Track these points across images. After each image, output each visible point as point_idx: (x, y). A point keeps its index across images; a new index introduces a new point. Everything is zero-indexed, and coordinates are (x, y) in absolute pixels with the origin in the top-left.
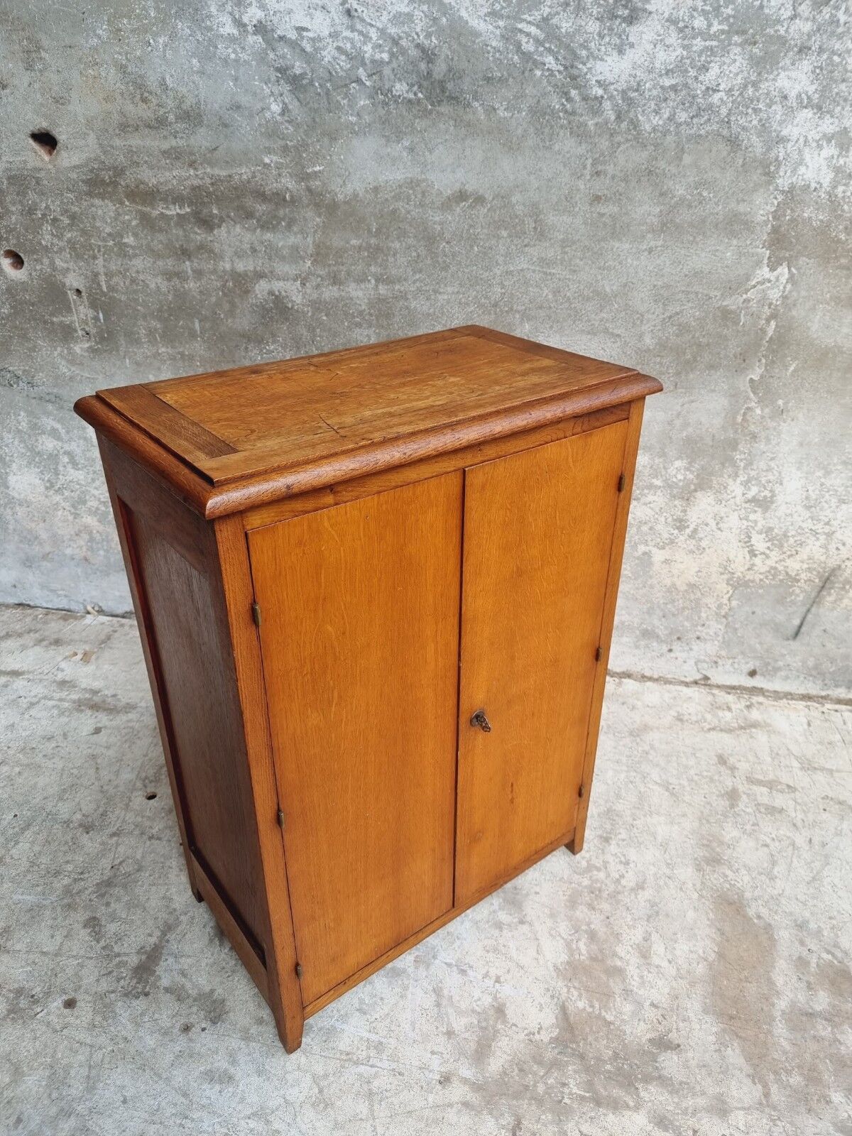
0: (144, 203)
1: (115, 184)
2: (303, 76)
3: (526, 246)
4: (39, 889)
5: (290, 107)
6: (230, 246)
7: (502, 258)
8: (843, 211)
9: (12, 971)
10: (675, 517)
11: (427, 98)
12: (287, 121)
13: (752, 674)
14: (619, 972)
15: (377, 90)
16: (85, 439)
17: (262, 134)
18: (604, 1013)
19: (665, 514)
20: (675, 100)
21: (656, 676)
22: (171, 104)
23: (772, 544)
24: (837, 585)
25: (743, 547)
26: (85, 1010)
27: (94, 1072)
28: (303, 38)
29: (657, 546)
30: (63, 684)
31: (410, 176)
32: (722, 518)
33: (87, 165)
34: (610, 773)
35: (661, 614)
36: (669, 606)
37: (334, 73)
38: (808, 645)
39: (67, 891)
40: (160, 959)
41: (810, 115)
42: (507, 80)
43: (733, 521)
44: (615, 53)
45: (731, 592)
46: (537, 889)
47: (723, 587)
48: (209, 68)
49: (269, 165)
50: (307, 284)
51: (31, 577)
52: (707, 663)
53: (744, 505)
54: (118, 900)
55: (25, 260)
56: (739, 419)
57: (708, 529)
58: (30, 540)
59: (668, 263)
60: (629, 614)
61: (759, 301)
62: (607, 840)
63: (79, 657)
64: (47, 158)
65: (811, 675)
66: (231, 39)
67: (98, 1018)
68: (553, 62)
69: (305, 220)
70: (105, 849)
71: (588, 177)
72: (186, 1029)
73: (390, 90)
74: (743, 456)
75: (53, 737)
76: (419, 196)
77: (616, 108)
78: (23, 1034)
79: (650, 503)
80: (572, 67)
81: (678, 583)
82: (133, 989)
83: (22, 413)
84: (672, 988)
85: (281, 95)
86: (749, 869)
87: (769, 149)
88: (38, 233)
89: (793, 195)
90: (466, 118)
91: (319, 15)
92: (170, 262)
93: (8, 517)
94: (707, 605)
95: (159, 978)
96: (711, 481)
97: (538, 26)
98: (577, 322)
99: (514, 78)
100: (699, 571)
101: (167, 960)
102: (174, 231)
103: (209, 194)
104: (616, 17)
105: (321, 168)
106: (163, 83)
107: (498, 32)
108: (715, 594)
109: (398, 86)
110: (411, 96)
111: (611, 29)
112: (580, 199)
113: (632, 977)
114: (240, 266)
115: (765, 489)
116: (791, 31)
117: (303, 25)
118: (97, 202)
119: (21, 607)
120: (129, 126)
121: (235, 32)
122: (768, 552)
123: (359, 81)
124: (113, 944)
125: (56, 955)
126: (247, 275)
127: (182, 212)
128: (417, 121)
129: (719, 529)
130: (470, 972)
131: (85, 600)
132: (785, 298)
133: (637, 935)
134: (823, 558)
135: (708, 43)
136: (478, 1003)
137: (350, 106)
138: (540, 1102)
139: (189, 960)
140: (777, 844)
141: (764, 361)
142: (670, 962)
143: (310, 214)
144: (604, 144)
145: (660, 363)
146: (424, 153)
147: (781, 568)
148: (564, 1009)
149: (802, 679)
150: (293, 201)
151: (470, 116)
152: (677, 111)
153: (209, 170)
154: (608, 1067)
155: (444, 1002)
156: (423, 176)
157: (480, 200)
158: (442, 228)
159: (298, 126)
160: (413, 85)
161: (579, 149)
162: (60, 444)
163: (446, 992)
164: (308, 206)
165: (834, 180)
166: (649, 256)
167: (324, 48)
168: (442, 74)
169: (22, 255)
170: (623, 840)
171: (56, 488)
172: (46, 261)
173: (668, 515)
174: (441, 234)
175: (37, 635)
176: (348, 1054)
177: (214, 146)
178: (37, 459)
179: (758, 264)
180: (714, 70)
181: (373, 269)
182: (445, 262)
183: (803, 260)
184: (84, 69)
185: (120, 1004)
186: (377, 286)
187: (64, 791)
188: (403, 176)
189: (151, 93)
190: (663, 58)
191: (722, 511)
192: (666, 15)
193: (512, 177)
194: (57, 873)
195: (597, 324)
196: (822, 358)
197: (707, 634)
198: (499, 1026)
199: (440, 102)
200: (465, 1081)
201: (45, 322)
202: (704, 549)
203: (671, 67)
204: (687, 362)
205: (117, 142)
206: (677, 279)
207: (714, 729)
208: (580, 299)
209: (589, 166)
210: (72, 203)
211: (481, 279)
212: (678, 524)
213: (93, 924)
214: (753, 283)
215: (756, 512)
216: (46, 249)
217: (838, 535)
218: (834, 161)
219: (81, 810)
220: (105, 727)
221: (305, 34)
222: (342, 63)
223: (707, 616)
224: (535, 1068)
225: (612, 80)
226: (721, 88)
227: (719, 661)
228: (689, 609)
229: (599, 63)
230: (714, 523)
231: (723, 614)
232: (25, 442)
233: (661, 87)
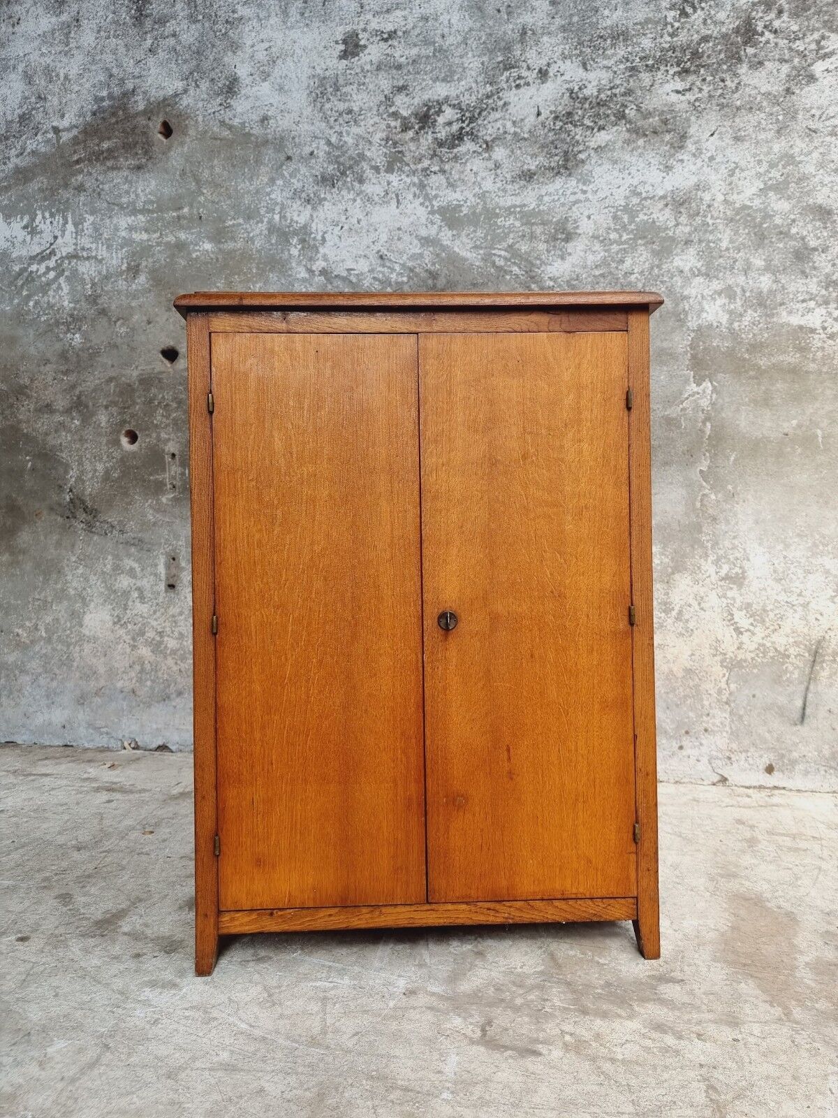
4: (20, 878)
8: (742, 338)
13: (770, 769)
16: (156, 575)
23: (755, 620)
24: (826, 658)
25: (728, 626)
26: (36, 943)
27: (31, 978)
28: (351, 274)
32: (702, 598)
36: (671, 696)
38: (818, 729)
39: (46, 879)
40: (124, 917)
41: (702, 280)
43: (713, 599)
44: (559, 260)
45: (727, 674)
47: (718, 670)
51: (82, 716)
52: (720, 759)
53: (719, 583)
54: (95, 885)
55: (139, 436)
56: (698, 505)
57: (692, 610)
58: (88, 676)
61: (693, 409)
63: (107, 767)
64: (169, 365)
65: (831, 767)
66: (304, 280)
67: (48, 948)
68: (517, 270)
70: (92, 859)
72: (138, 956)
74: (708, 538)
75: (66, 804)
80: (531, 271)
81: (675, 669)
82: (90, 933)
83: (110, 557)
86: (769, 882)
87: (677, 305)
88: (153, 416)
89: (702, 332)
91: (362, 261)
93: (75, 655)
94: (707, 691)
95: (121, 926)
96: (685, 562)
97: (506, 251)
99: (492, 281)
100: (693, 655)
101: (131, 917)
104: (557, 239)
107: (479, 257)
108: (713, 678)
111: (554, 246)
115: (735, 566)
116: (677, 232)
117: (352, 267)
119: (65, 747)
121: (307, 276)
122: (752, 628)
124: (80, 907)
125: (20, 913)
129: (702, 609)
131: (124, 736)
132: (713, 404)
134: (806, 630)
135: (621, 247)
136: (456, 948)
138: (517, 1009)
139: (154, 918)
140: (802, 868)
141: (708, 454)
142: (676, 931)
147: (768, 645)
148: (552, 955)
149: (823, 772)
154: (599, 991)
162: (134, 581)
165: (729, 319)
167: (365, 279)
169: (137, 432)
171: (122, 622)
172: (154, 435)
175: (73, 758)
176: (305, 974)
178: (112, 597)
179: (687, 382)
180: (628, 262)
183: (720, 376)
185: (74, 940)
187: (66, 830)
190: (591, 259)
191: (702, 591)
192: (590, 234)
194: (40, 870)
196: (755, 448)
197: (714, 724)
198: (478, 963)
200: (433, 994)
201: (144, 481)
202: (692, 630)
203: (599, 263)
212: (664, 607)
213: (65, 898)
214: (686, 396)
215: (731, 589)
216: (156, 426)
217: (812, 605)
218: (727, 307)
219: (77, 839)
220: (117, 800)
221: (352, 272)
223: (710, 704)
224: (514, 989)
225: (559, 276)
226: (635, 271)
227: (732, 756)
228: (690, 698)
229: (549, 267)
230: (696, 603)
231: (725, 700)
232: (106, 583)
233: (594, 276)
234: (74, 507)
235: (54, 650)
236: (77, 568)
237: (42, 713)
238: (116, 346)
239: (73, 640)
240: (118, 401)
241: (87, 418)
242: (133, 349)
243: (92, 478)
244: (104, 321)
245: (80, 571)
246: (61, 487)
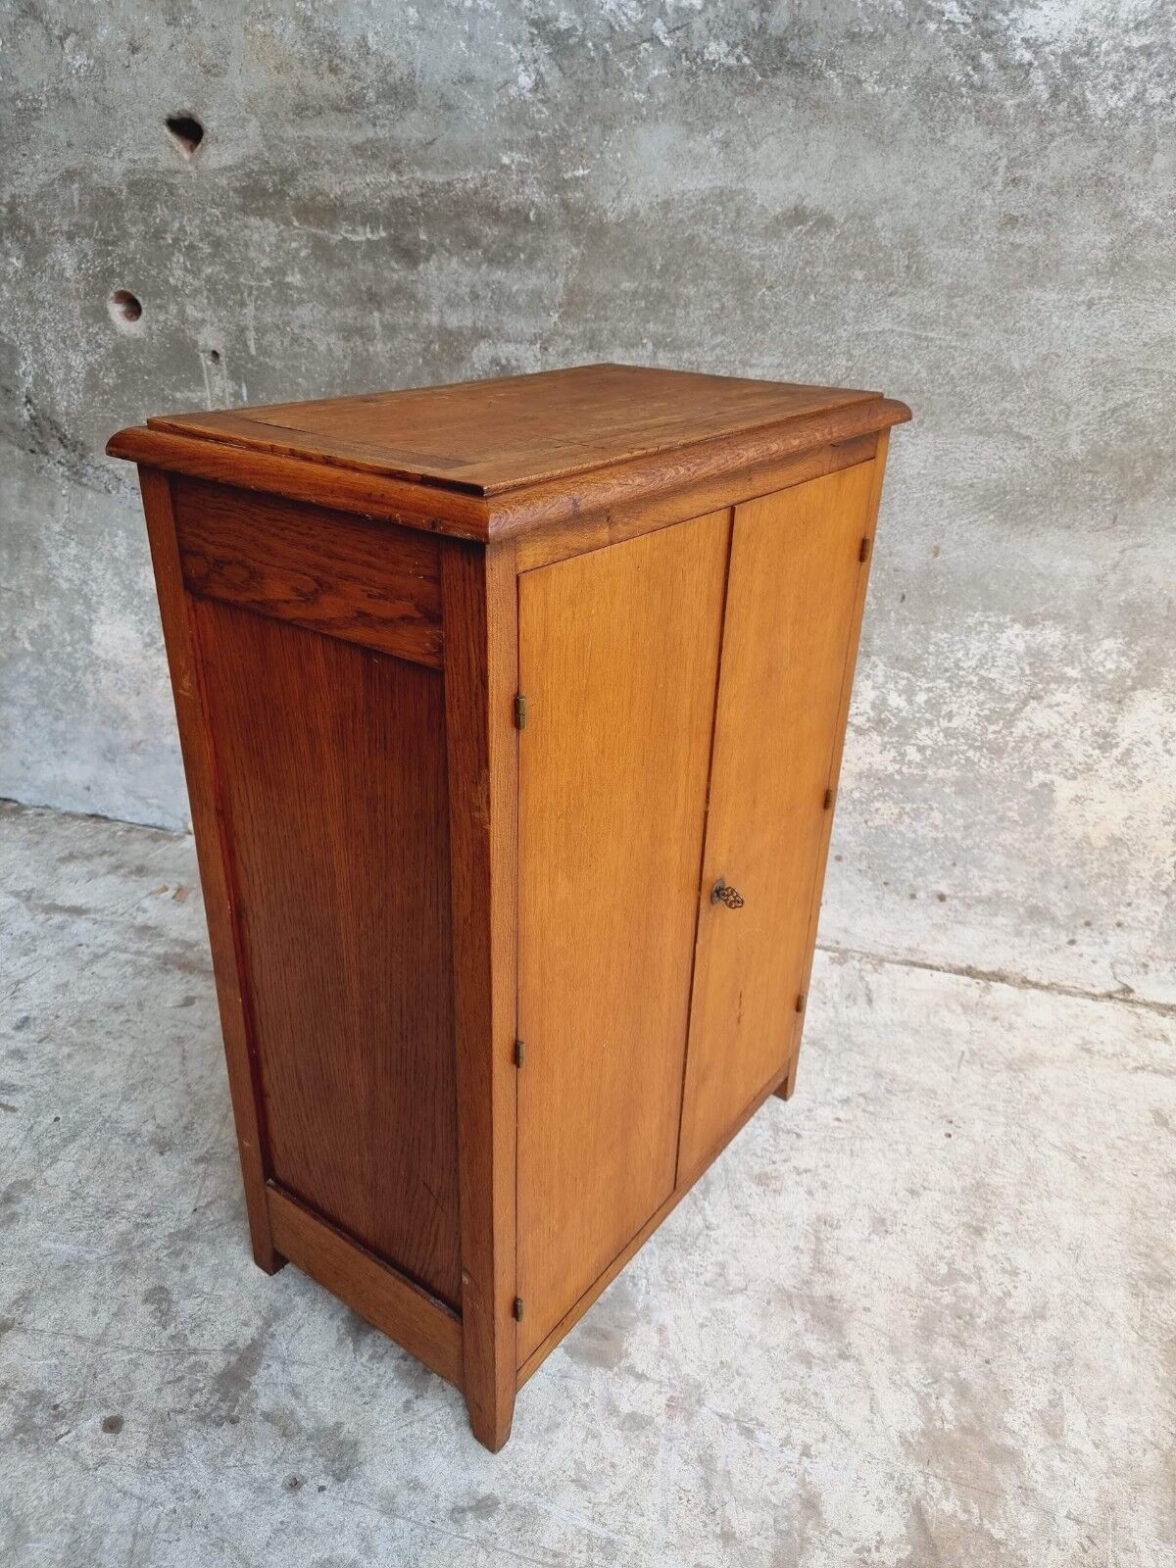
0: (320, 223)
1: (280, 194)
2: (569, 32)
3: (891, 295)
4: (82, 1235)
5: (548, 79)
6: (440, 288)
7: (852, 314)
9: (28, 1363)
10: (1096, 729)
11: (755, 65)
12: (542, 101)
14: (1009, 1456)
15: (680, 52)
17: (502, 120)
18: (987, 1525)
19: (1080, 724)
20: (1146, 70)
21: (1045, 982)
22: (371, 74)
26: (135, 1435)
27: (141, 1545)
29: (1064, 773)
30: (144, 930)
31: (720, 184)
32: (1172, 734)
33: (243, 165)
34: (979, 1126)
35: (1062, 883)
36: (1076, 871)
37: (617, 28)
39: (124, 1242)
40: (259, 1364)
42: (882, 37)
46: (867, 1303)
48: (431, 22)
49: (509, 167)
50: (550, 349)
51: (113, 777)
52: (1131, 965)
54: (200, 1262)
55: (144, 306)
57: (1149, 750)
58: (115, 722)
59: (1117, 324)
60: (1010, 881)
62: (979, 1232)
63: (171, 893)
64: (186, 156)
67: (155, 1453)
68: (956, 10)
69: (556, 251)
70: (186, 1182)
71: (999, 188)
72: (294, 1485)
73: (700, 53)
75: (122, 1006)
76: (732, 215)
77: (1050, 81)
78: (35, 1469)
79: (1058, 705)
80: (986, 17)
81: (1094, 835)
82: (213, 1411)
83: (120, 533)
84: (1103, 1491)
85: (535, 61)
88: (166, 266)
90: (815, 95)
92: (351, 313)
93: (86, 686)
94: (1138, 872)
95: (256, 1395)
96: (1161, 673)
98: (963, 416)
99: (894, 35)
100: (1130, 818)
101: (269, 1366)
102: (361, 267)
103: (416, 211)
105: (586, 172)
106: (362, 44)
108: (1153, 856)
109: (713, 46)
110: (732, 61)
112: (984, 221)
113: (1033, 1466)
114: (453, 321)
118: (253, 221)
119: (94, 819)
120: (307, 109)
123: (654, 39)
124: (187, 1332)
125: (98, 1343)
126: (461, 333)
127: (375, 238)
128: (738, 99)
129: (1168, 751)
130: (759, 1434)
133: (1040, 1396)
136: (774, 1488)
137: (637, 78)
139: (304, 1371)
142: (1096, 1445)
143: (563, 242)
144: (1029, 136)
145: (1092, 484)
146: (744, 148)
148: (918, 1511)
150: (539, 222)
151: (821, 92)
152: (1148, 86)
153: (418, 174)
155: (717, 1482)
156: (741, 185)
157: (825, 222)
158: (763, 267)
159: (556, 108)
160: (736, 45)
161: (988, 144)
163: (720, 1466)
164: (561, 229)
166: (1087, 313)
168: (783, 28)
169: (140, 299)
170: (1006, 1234)
172: (173, 309)
173: (1086, 726)
174: (760, 275)
175: (113, 860)
176: (555, 1556)
177: (430, 138)
178: (135, 603)
181: (651, 326)
182: (763, 317)
184: (251, 23)
185: (191, 1433)
186: (655, 354)
187: (133, 1087)
188: (709, 185)
189: (344, 59)
193: (878, 187)
194: (111, 1213)
195: (994, 419)
197: (1134, 919)
198: (810, 1532)
199: (775, 71)
201: (165, 399)
202: (1140, 782)
203: (1145, 16)
204: (1137, 483)
205: (291, 132)
206: (1131, 349)
207: (1143, 1068)
208: (971, 378)
209: (1002, 170)
210: (218, 223)
211: (817, 345)
212: (1101, 741)
213: (159, 1298)
216: (175, 290)
219: (154, 1118)
220: (201, 997)
222: (630, 13)
223: (1137, 891)
225: (1048, 39)
227: (1151, 963)
228: (1107, 878)
229: (1029, 11)
230: (1161, 741)
231: (1163, 888)
232: (120, 576)
233: (1126, 49)
234: (41, 432)
235: (51, 673)
236: (65, 545)
237: (49, 764)
238: (69, 99)
239: (80, 663)
240: (92, 226)
241: (35, 255)
242: (107, 110)
243: (66, 381)
244: (35, 32)
245: (73, 550)
246: (8, 391)
